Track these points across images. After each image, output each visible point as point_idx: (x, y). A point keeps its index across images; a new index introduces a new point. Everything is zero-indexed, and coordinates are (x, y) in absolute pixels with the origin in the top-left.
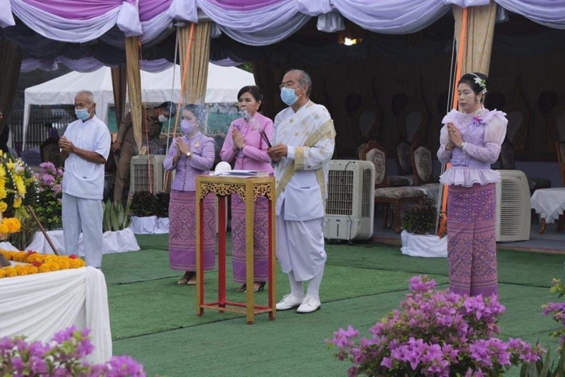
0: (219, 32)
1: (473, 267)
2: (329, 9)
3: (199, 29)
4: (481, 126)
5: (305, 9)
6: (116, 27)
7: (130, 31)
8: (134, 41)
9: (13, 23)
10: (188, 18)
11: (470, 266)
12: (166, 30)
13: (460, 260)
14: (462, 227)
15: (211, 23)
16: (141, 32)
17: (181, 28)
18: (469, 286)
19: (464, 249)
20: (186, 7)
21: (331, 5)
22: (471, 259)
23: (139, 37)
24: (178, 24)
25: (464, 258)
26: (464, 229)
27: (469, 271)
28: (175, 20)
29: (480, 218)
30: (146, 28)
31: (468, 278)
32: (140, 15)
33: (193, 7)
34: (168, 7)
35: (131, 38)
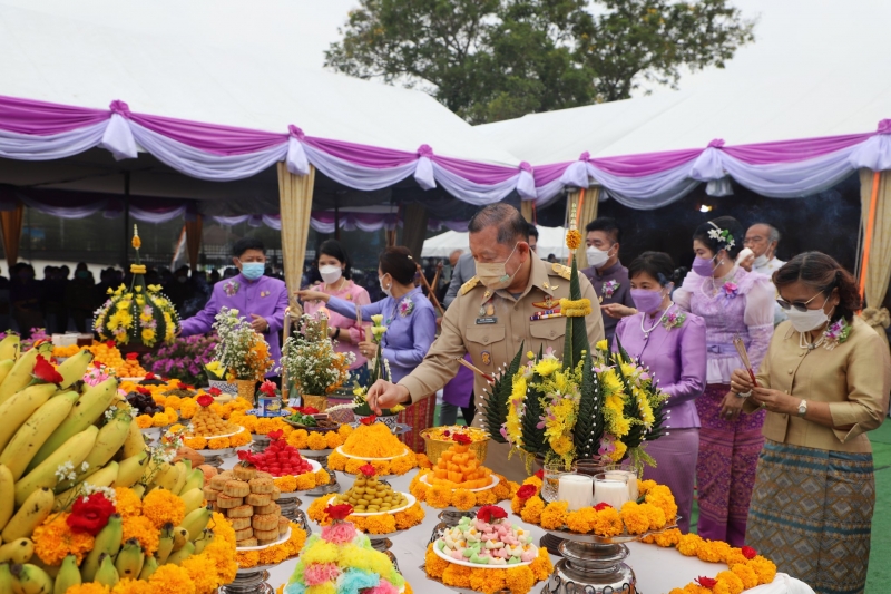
0: (606, 197)
1: (732, 493)
2: (722, 175)
3: (589, 194)
4: (737, 299)
5: (698, 175)
6: (515, 191)
7: (526, 195)
8: (529, 204)
9: (434, 186)
10: (580, 184)
11: (727, 493)
12: (559, 194)
13: (712, 482)
14: (716, 435)
15: (601, 188)
16: (535, 196)
17: (572, 193)
18: (726, 520)
19: (719, 466)
20: (579, 174)
21: (725, 171)
22: (729, 483)
23: (533, 201)
24: (570, 190)
25: (719, 480)
26: (719, 439)
27: (727, 500)
28: (566, 186)
29: (743, 427)
30: (540, 193)
31: (725, 509)
32: (536, 181)
33: (585, 174)
34: (561, 175)
35: (526, 202)
